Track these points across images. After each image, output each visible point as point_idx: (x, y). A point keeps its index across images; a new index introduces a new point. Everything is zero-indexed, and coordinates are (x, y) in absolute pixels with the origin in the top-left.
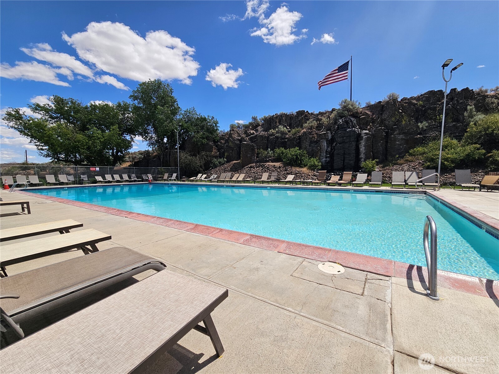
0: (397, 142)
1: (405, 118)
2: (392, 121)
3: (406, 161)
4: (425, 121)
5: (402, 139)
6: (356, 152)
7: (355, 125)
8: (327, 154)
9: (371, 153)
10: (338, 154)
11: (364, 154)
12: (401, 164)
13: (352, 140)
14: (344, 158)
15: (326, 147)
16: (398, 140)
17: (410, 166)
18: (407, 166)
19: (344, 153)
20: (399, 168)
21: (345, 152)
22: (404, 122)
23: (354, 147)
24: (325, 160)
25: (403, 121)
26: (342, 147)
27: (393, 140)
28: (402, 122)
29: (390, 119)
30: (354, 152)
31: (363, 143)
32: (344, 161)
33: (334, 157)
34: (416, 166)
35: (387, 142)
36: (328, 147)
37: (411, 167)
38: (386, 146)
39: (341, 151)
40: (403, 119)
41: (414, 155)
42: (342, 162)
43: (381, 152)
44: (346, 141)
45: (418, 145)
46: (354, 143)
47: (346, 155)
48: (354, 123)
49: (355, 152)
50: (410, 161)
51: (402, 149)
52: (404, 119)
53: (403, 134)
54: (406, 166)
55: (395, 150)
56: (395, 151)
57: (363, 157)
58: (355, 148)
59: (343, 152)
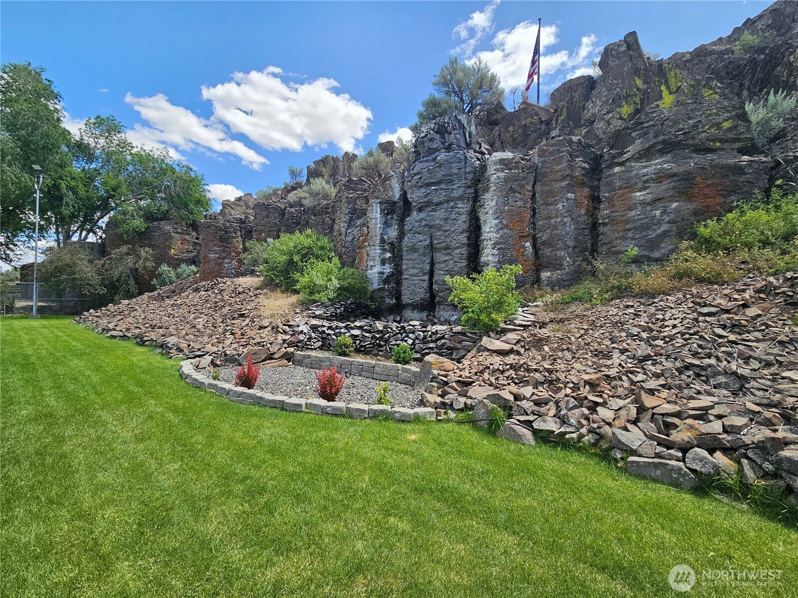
0: (640, 191)
1: (672, 82)
2: (621, 118)
3: (679, 276)
4: (776, 93)
5: (661, 177)
6: (469, 238)
7: (474, 140)
8: (384, 250)
9: (528, 244)
10: (413, 249)
11: (494, 248)
12: (650, 295)
13: (455, 194)
14: (432, 264)
15: (379, 225)
16: (640, 185)
17: (705, 310)
18: (684, 307)
19: (431, 244)
20: (637, 315)
21: (435, 242)
22: (668, 100)
23: (462, 221)
24: (379, 273)
25: (665, 93)
26: (424, 223)
27: (620, 188)
28: (660, 97)
29: (612, 111)
30: (463, 238)
31: (490, 202)
32: (431, 273)
33: (402, 259)
34: (745, 306)
35: (595, 200)
36: (386, 224)
37: (710, 314)
38: (593, 212)
39: (421, 237)
40: (663, 88)
41: (728, 250)
42: (426, 277)
43: (571, 243)
44: (436, 200)
45: (748, 197)
46: (464, 207)
47: (438, 254)
48: (470, 133)
49: (465, 241)
50: (700, 280)
51: (659, 223)
52: (668, 87)
53: (662, 152)
54: (679, 303)
55: (629, 230)
56: (630, 234)
57: (491, 258)
58: (465, 226)
59: (427, 242)
